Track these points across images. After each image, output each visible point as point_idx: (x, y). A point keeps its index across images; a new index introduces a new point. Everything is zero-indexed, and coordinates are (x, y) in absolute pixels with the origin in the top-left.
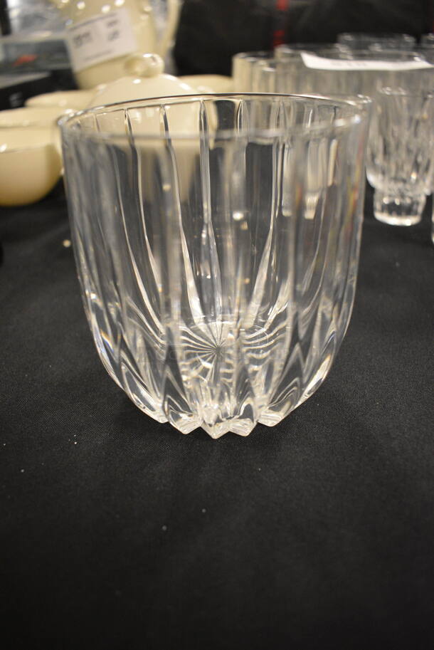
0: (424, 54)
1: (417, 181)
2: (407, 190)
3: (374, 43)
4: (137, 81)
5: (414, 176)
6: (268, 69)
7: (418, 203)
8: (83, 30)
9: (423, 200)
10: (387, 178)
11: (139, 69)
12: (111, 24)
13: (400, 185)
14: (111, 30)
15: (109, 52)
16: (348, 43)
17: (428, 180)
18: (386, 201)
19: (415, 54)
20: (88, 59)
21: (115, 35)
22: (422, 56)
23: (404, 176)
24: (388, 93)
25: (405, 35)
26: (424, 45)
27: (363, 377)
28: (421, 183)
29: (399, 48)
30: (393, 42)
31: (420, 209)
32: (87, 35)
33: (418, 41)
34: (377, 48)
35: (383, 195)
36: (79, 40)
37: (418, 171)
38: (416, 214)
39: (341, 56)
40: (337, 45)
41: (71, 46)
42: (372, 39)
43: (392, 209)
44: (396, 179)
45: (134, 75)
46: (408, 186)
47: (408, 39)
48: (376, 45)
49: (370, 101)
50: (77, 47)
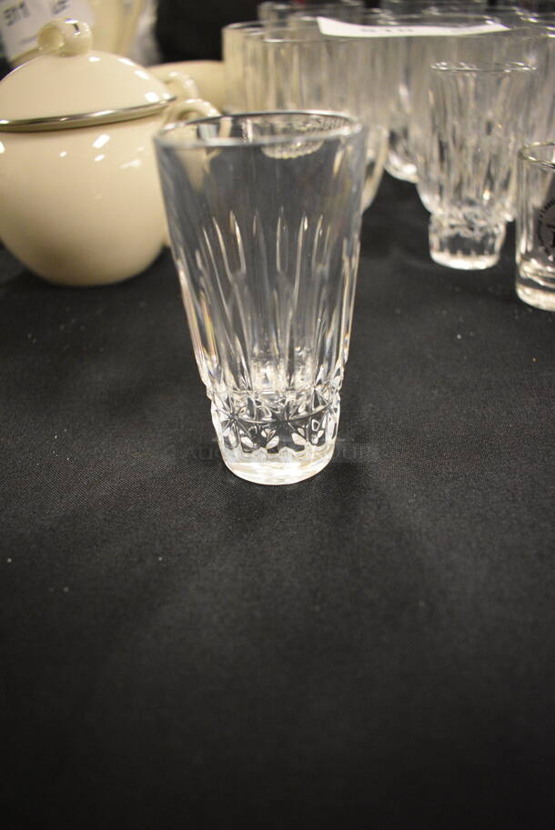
0: (499, 17)
1: (491, 202)
2: (476, 217)
3: (430, 6)
5: (487, 195)
7: (494, 236)
9: (501, 230)
10: (446, 200)
13: (467, 210)
17: (509, 200)
18: (447, 232)
19: (486, 17)
22: (497, 19)
23: (472, 195)
28: (498, 205)
34: (433, 11)
36: (11, 14)
37: (491, 189)
38: (491, 252)
44: (458, 201)
46: (477, 211)
50: (11, 23)
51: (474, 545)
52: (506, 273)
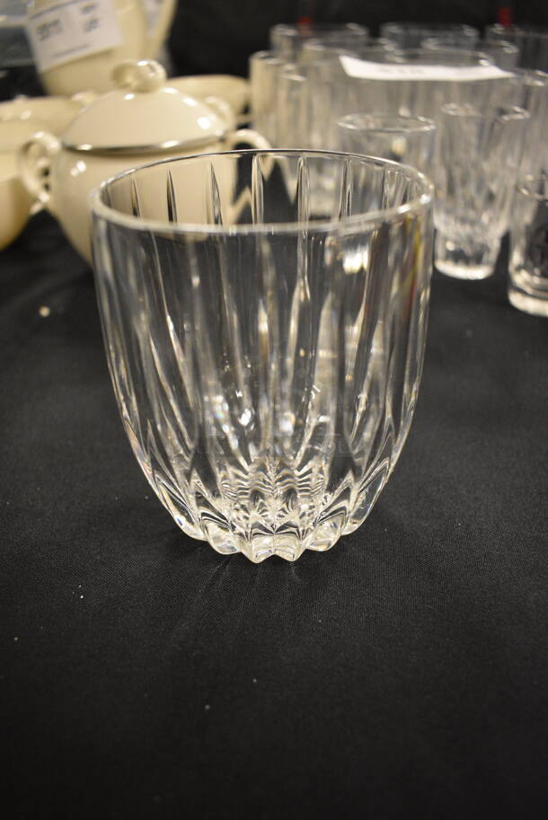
0: (492, 55)
1: (490, 221)
2: (477, 235)
3: (427, 37)
4: (130, 97)
5: (486, 216)
6: (297, 78)
7: (488, 250)
8: (50, 18)
9: (495, 245)
10: (452, 218)
11: (130, 79)
12: (87, 9)
13: (468, 228)
14: (87, 17)
15: (85, 46)
16: (393, 37)
18: (451, 246)
20: (58, 55)
21: (92, 24)
22: (490, 59)
23: (473, 216)
24: (451, 113)
25: (464, 26)
26: (490, 41)
27: (439, 490)
29: (457, 45)
30: (451, 37)
31: (492, 256)
32: (56, 23)
33: (482, 35)
34: (431, 45)
35: (446, 239)
36: (44, 30)
38: (487, 263)
39: (388, 57)
40: (382, 41)
41: (35, 38)
42: (425, 33)
43: (458, 257)
44: (463, 220)
45: (125, 87)
46: (477, 229)
47: (470, 33)
48: (430, 40)
49: (433, 127)
50: (43, 38)
51: (492, 486)
52: (500, 282)
